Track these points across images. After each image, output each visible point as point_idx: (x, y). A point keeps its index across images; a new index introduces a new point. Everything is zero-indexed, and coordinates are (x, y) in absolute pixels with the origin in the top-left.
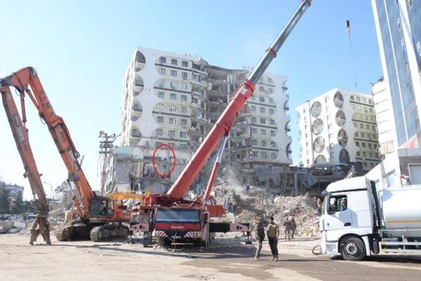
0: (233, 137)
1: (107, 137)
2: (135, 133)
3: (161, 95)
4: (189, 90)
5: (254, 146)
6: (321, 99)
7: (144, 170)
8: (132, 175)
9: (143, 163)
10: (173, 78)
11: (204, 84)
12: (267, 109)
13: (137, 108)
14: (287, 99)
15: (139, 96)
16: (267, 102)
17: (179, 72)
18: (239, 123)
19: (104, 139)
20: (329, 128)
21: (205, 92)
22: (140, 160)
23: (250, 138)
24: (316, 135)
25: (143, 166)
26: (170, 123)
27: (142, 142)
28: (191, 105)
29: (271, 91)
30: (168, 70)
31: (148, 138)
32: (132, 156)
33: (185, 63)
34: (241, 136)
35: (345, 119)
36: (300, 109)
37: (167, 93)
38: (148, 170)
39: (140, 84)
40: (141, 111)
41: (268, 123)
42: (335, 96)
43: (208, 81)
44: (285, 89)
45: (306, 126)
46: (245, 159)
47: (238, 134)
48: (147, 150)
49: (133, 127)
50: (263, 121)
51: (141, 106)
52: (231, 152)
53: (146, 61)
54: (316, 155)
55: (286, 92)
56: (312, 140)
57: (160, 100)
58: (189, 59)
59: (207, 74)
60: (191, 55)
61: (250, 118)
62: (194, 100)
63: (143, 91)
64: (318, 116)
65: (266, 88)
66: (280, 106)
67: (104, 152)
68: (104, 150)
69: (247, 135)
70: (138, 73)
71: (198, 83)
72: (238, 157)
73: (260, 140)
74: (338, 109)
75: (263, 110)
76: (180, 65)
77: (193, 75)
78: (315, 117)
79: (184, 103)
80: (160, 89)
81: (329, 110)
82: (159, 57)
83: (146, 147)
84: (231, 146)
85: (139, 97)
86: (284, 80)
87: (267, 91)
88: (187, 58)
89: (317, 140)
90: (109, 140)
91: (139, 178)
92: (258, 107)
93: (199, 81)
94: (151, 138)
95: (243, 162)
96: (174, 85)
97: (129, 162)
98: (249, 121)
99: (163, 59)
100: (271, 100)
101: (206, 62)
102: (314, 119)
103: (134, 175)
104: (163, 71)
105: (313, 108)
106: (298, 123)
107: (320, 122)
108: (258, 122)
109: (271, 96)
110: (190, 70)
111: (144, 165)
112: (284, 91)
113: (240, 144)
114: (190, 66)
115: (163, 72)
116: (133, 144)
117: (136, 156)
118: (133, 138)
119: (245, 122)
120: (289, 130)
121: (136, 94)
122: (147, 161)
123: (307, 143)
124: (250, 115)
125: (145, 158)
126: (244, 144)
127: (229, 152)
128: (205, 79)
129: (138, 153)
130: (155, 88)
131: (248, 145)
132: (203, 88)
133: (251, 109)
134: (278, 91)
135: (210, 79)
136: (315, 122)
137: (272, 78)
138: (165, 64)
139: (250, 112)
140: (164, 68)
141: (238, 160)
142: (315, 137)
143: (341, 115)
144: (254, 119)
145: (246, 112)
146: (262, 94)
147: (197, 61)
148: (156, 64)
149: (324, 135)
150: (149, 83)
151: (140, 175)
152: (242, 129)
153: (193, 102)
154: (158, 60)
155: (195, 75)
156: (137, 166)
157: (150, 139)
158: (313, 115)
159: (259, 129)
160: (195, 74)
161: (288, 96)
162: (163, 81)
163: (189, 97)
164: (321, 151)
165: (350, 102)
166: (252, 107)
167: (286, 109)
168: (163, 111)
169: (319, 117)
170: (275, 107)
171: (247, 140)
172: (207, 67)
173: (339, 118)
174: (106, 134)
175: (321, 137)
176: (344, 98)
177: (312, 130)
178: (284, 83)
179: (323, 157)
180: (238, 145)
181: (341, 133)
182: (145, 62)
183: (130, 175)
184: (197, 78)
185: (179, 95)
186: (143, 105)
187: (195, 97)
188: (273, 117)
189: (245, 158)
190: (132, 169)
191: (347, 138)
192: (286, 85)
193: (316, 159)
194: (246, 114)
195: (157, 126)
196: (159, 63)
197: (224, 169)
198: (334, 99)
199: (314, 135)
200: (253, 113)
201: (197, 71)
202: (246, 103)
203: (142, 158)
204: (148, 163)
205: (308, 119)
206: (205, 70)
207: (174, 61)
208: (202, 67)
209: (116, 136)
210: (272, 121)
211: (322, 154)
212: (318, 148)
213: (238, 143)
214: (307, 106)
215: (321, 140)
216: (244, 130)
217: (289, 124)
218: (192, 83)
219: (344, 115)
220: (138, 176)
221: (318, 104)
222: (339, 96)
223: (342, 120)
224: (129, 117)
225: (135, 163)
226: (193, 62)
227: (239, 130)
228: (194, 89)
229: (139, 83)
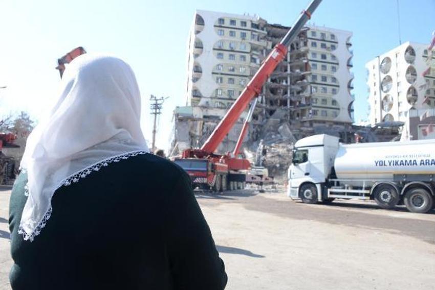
0: (293, 96)
1: (156, 100)
2: (196, 94)
3: (220, 56)
4: (248, 50)
5: (314, 105)
6: (391, 54)
7: (203, 128)
8: (192, 134)
9: (202, 122)
10: (232, 39)
11: (263, 43)
12: (329, 66)
13: (197, 69)
14: (351, 55)
15: (199, 58)
16: (329, 59)
17: (238, 33)
18: (299, 82)
19: (154, 102)
20: (398, 85)
21: (264, 51)
22: (199, 119)
23: (310, 97)
24: (385, 92)
25: (202, 125)
26: (229, 83)
27: (202, 102)
28: (251, 65)
29: (333, 48)
30: (227, 31)
31: (208, 98)
32: (192, 115)
33: (244, 23)
34: (301, 94)
35: (416, 75)
36: (369, 66)
37: (226, 54)
38: (207, 129)
39: (200, 46)
40: (201, 72)
41: (329, 81)
42: (407, 51)
43: (268, 40)
44: (349, 45)
45: (375, 84)
46: (304, 118)
47: (299, 93)
48: (206, 109)
49: (193, 87)
50: (324, 79)
51: (201, 68)
52: (291, 111)
53: (205, 24)
54: (384, 114)
55: (351, 48)
56: (381, 98)
57: (219, 61)
59: (266, 33)
60: (250, 15)
61: (311, 76)
62: (253, 60)
63: (203, 54)
64: (387, 72)
65: (328, 45)
66: (343, 64)
67: (153, 113)
68: (154, 111)
69: (306, 94)
70: (198, 35)
71: (257, 43)
72: (298, 115)
73: (320, 99)
74: (409, 65)
75: (324, 67)
76: (238, 25)
77: (252, 34)
78: (385, 73)
79: (242, 63)
80: (219, 50)
81: (400, 67)
82: (218, 18)
83: (204, 107)
84: (291, 105)
85: (199, 59)
86: (348, 36)
87: (329, 48)
88: (246, 19)
89: (386, 98)
90: (158, 102)
91: (199, 136)
92: (319, 65)
93: (258, 40)
94: (211, 98)
95: (302, 120)
96: (232, 46)
97: (189, 120)
98: (309, 79)
99: (221, 20)
100: (334, 57)
101: (264, 20)
102: (383, 76)
103: (194, 133)
104: (222, 32)
105: (383, 64)
106: (367, 80)
107: (389, 79)
108: (319, 80)
109: (334, 52)
110: (250, 30)
111: (204, 124)
112: (348, 48)
113: (300, 102)
114: (249, 26)
115: (221, 34)
116: (194, 104)
117: (196, 115)
118: (195, 98)
119: (305, 81)
120: (352, 88)
121: (196, 56)
122: (207, 119)
123: (376, 102)
124: (311, 74)
125: (205, 117)
126: (303, 102)
127: (289, 111)
128: (264, 38)
129: (198, 113)
130: (214, 49)
131: (308, 103)
132: (262, 48)
133: (311, 66)
134: (341, 46)
135: (270, 38)
136: (385, 78)
137: (335, 34)
138: (223, 25)
139: (310, 71)
140: (222, 29)
141: (297, 118)
142: (384, 95)
143: (411, 71)
144: (314, 77)
145: (306, 70)
146: (324, 51)
147: (256, 21)
148: (215, 26)
149: (393, 93)
150: (208, 46)
151: (200, 133)
152: (302, 87)
153: (251, 61)
154: (217, 22)
155: (254, 35)
156: (196, 125)
157: (210, 100)
158: (382, 72)
159: (320, 87)
160: (254, 33)
161: (351, 53)
162: (222, 42)
163: (248, 57)
164: (389, 110)
165: (423, 56)
166: (313, 65)
167: (349, 66)
168: (223, 72)
169: (388, 74)
170: (338, 64)
171: (307, 99)
172: (267, 25)
173: (409, 75)
174: (155, 98)
175: (389, 95)
176: (416, 53)
177: (381, 88)
178: (348, 39)
179: (391, 116)
180: (298, 104)
181: (411, 90)
182: (203, 25)
183: (190, 133)
184: (256, 37)
185: (238, 55)
186: (204, 67)
187: (254, 56)
188: (335, 75)
189: (305, 116)
190: (192, 128)
191: (417, 96)
192: (350, 41)
193: (385, 117)
194: (308, 72)
195: (216, 86)
196: (218, 25)
197: (281, 128)
198: (405, 54)
199: (382, 92)
200: (314, 72)
201: (257, 30)
202: (305, 61)
203: (202, 117)
204: (207, 122)
205: (377, 76)
206: (265, 29)
207: (233, 22)
208: (262, 25)
209: (164, 98)
210: (334, 79)
211: (390, 112)
212: (386, 107)
213: (298, 101)
214: (376, 62)
215: (390, 98)
216: (303, 89)
217: (352, 83)
218: (250, 43)
219: (415, 71)
220: (198, 134)
221: (388, 60)
222: (411, 51)
223: (413, 76)
224: (191, 78)
225: (195, 122)
226: (251, 21)
227: (299, 88)
228: (254, 48)
229: (199, 46)
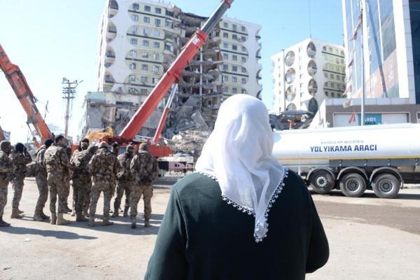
0: (205, 84)
1: (70, 84)
2: (109, 80)
3: (134, 42)
4: (162, 37)
5: (225, 93)
6: (294, 48)
7: (116, 114)
8: (105, 120)
9: (115, 108)
10: (146, 25)
11: (177, 31)
12: (239, 57)
13: (110, 54)
14: (260, 48)
15: (112, 42)
16: (239, 50)
17: (152, 19)
18: (211, 71)
19: (67, 85)
20: (300, 78)
21: (178, 39)
22: (112, 105)
23: (222, 86)
24: (289, 83)
25: (115, 111)
26: (143, 69)
27: (115, 87)
28: (164, 52)
29: (244, 39)
30: (141, 17)
31: (121, 84)
32: (105, 101)
33: (158, 10)
34: (213, 83)
35: (316, 69)
36: (274, 58)
37: (140, 40)
38: (120, 116)
39: (114, 30)
40: (114, 57)
41: (239, 71)
42: (309, 46)
43: (182, 28)
44: (258, 37)
45: (280, 75)
46: (215, 105)
47: (210, 81)
48: (119, 95)
49: (106, 73)
50: (235, 68)
51: (114, 53)
52: (203, 99)
53: (119, 8)
54: (288, 103)
55: (260, 41)
56: (285, 89)
57: (132, 47)
58: (163, 6)
59: (180, 21)
60: (165, 2)
61: (223, 65)
62: (167, 47)
63: (116, 38)
64: (290, 65)
65: (239, 36)
66: (252, 55)
67: (66, 98)
68: (67, 95)
69: (218, 82)
70: (111, 19)
71: (171, 30)
72: (210, 103)
73: (231, 88)
74: (310, 59)
75: (235, 58)
76: (153, 11)
77: (166, 21)
78: (289, 66)
79: (157, 50)
80: (133, 35)
81: (302, 60)
82: (132, 3)
83: (118, 93)
84: (203, 93)
85: (112, 44)
86: (258, 29)
87: (239, 39)
88: (161, 5)
89: (289, 89)
90: (72, 86)
91: (112, 123)
92: (230, 55)
93: (172, 28)
94: (124, 84)
95: (213, 108)
96: (147, 32)
97: (101, 107)
98: (221, 68)
99: (136, 5)
100: (244, 48)
101: (178, 8)
102: (287, 68)
103: (106, 119)
104: (136, 17)
105: (287, 58)
106: (272, 71)
107: (293, 71)
108: (230, 70)
109: (245, 44)
110: (164, 17)
111: (117, 110)
112: (257, 40)
113: (212, 91)
114: (163, 13)
115: (136, 19)
116: (107, 90)
117: (109, 101)
118: (107, 84)
119: (217, 70)
120: (260, 78)
121: (109, 40)
122: (120, 106)
123: (280, 92)
124: (222, 63)
125: (118, 103)
126: (215, 90)
127: (201, 99)
128: (179, 26)
129: (111, 99)
130: (128, 34)
131: (219, 92)
132: (176, 36)
133: (223, 55)
134: (251, 39)
135: (184, 27)
136: (288, 71)
137: (246, 27)
138: (137, 11)
139: (222, 60)
140: (137, 14)
141: (209, 106)
142: (287, 86)
143: (312, 65)
144: (226, 67)
145: (218, 60)
146: (235, 42)
147: (170, 8)
148: (129, 11)
149: (295, 85)
150: (122, 30)
151: (113, 119)
152: (214, 76)
153: (165, 48)
154: (132, 7)
155: (168, 22)
156: (109, 111)
157: (123, 85)
158: (286, 64)
159: (230, 76)
160: (168, 20)
161: (260, 45)
162: (136, 28)
163: (162, 44)
164: (292, 99)
165: (323, 52)
166: (225, 55)
167: (258, 57)
168: (137, 58)
169: (292, 67)
170: (247, 55)
171: (219, 87)
172: (181, 14)
173: (311, 68)
174: (68, 81)
175: (292, 86)
176: (317, 49)
177: (285, 79)
178: (258, 32)
179: (294, 105)
180: (209, 92)
181: (312, 82)
182: (117, 9)
183: (102, 119)
184: (170, 25)
185: (152, 42)
186: (116, 51)
187: (168, 44)
188: (245, 65)
189: (216, 104)
190: (105, 114)
191: (317, 87)
192: (259, 34)
193: (288, 106)
194: (219, 62)
195: (129, 72)
196: (133, 10)
197: (194, 115)
198: (308, 49)
199: (286, 83)
200: (225, 61)
201: (171, 18)
202: (217, 51)
203: (114, 103)
204: (120, 108)
205: (282, 68)
206: (179, 17)
207: (147, 8)
208: (176, 14)
209: (78, 82)
210: (244, 69)
211: (293, 102)
212: (290, 97)
213: (209, 89)
214: (281, 55)
215: (293, 89)
216: (215, 77)
217: (260, 73)
218: (164, 30)
219: (315, 65)
220: (110, 120)
221: (292, 54)
222: (312, 46)
223: (313, 69)
224: (103, 63)
225: (108, 108)
226: (166, 9)
227: (211, 77)
228: (168, 36)
229: (112, 30)
